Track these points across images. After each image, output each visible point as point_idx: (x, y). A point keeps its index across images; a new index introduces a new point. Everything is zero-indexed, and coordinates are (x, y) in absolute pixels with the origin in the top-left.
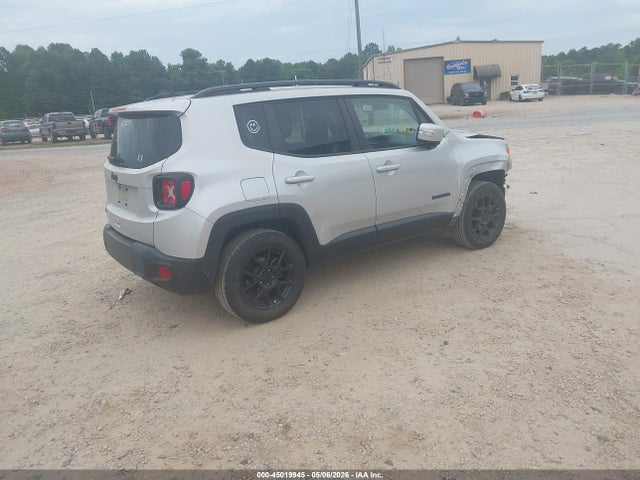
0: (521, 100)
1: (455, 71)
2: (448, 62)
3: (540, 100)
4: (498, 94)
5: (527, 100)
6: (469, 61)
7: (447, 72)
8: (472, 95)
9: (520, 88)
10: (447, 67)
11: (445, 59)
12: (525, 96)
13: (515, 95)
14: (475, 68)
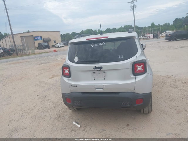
0: (59, 47)
1: (37, 39)
2: (35, 37)
3: (64, 47)
4: (51, 46)
5: (60, 47)
6: (41, 37)
7: (35, 40)
8: (45, 46)
9: (58, 44)
10: (35, 38)
11: (34, 36)
12: (60, 46)
13: (57, 46)
14: (43, 39)
